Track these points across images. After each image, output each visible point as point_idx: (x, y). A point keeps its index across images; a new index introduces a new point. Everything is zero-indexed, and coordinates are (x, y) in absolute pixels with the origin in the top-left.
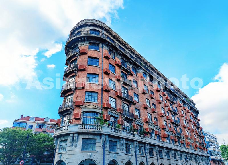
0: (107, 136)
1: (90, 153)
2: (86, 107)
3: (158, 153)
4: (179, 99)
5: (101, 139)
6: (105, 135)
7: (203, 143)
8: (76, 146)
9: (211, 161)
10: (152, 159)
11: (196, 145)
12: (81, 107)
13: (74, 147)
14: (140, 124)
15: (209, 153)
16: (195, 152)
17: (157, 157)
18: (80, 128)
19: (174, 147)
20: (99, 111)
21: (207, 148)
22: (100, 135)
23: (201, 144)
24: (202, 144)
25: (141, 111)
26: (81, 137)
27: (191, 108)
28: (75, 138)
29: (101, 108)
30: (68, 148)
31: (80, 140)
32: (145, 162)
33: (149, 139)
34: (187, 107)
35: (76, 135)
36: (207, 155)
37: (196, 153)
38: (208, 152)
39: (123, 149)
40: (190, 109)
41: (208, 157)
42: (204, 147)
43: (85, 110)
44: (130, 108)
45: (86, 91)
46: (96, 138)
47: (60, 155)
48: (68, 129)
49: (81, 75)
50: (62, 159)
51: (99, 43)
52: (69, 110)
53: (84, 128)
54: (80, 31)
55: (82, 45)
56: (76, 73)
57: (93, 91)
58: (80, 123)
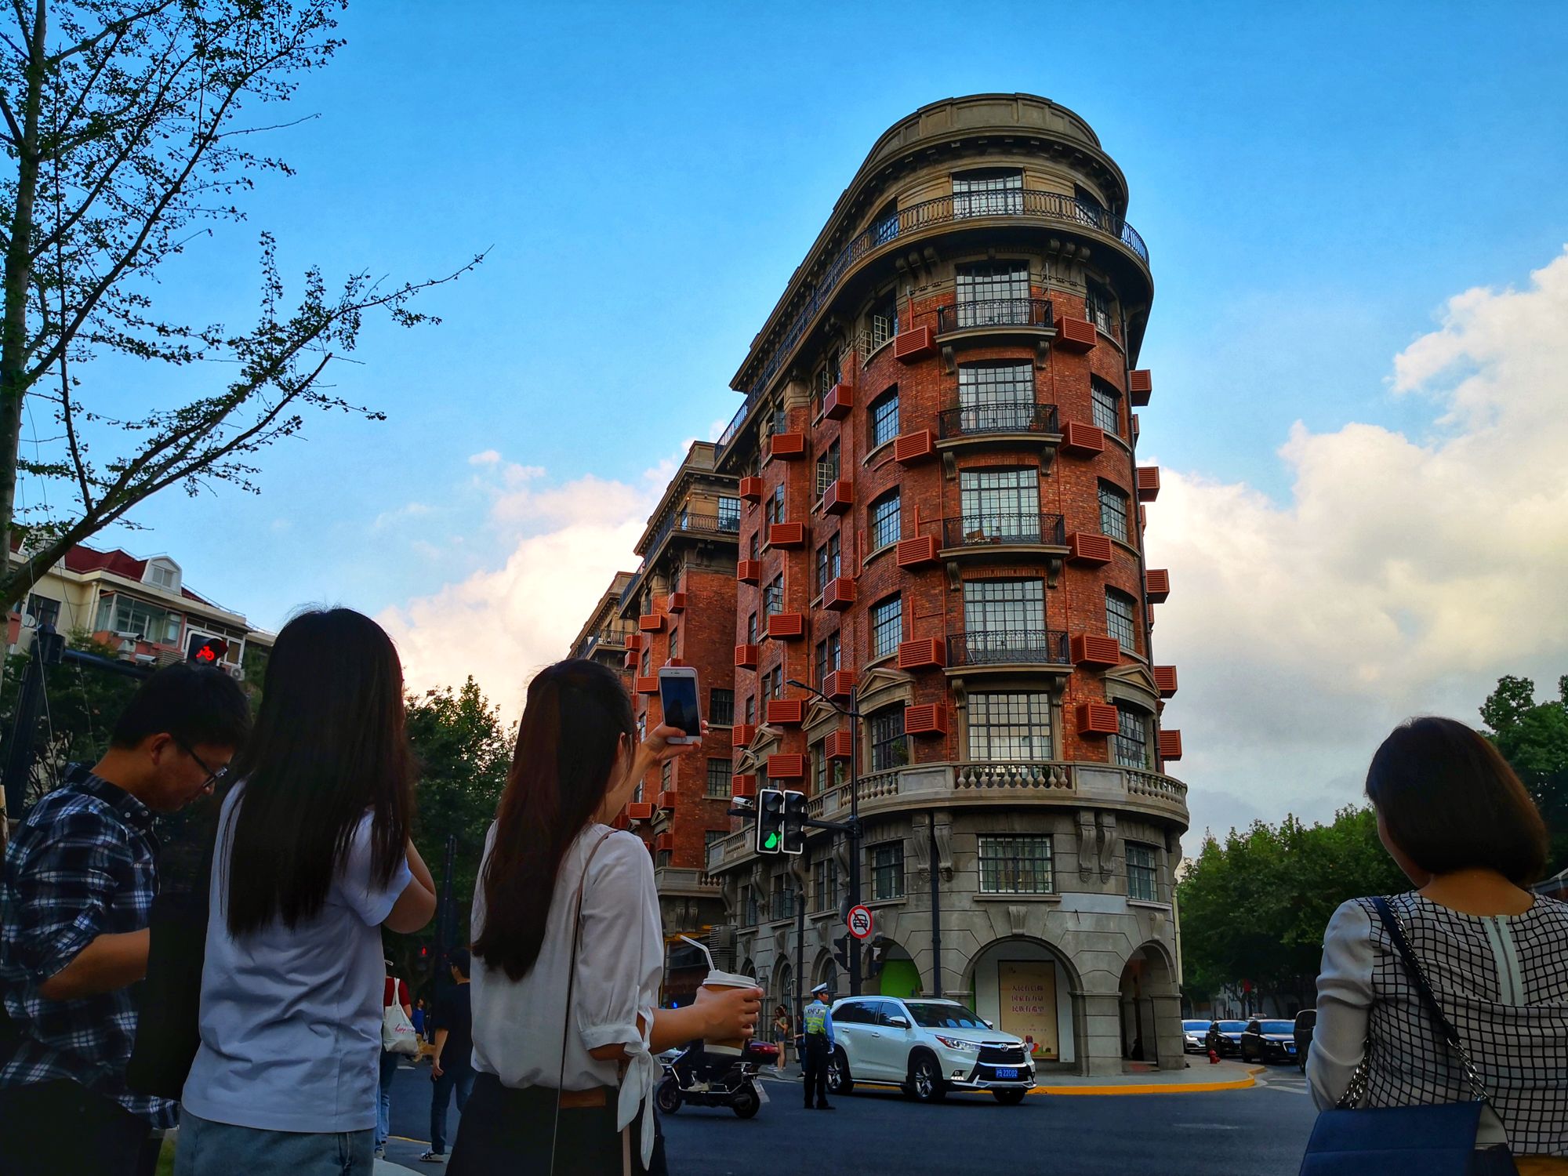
2: (1126, 679)
8: (1107, 874)
12: (1108, 674)
18: (1130, 790)
20: (1153, 707)
26: (1122, 832)
30: (1065, 881)
31: (1121, 849)
35: (1105, 819)
43: (1120, 692)
45: (1105, 586)
46: (1159, 842)
47: (1022, 909)
48: (1069, 786)
49: (1073, 480)
50: (1032, 930)
51: (1115, 295)
52: (1050, 677)
53: (1143, 792)
54: (1019, 171)
55: (1053, 284)
56: (1047, 461)
57: (1127, 590)
58: (1105, 761)
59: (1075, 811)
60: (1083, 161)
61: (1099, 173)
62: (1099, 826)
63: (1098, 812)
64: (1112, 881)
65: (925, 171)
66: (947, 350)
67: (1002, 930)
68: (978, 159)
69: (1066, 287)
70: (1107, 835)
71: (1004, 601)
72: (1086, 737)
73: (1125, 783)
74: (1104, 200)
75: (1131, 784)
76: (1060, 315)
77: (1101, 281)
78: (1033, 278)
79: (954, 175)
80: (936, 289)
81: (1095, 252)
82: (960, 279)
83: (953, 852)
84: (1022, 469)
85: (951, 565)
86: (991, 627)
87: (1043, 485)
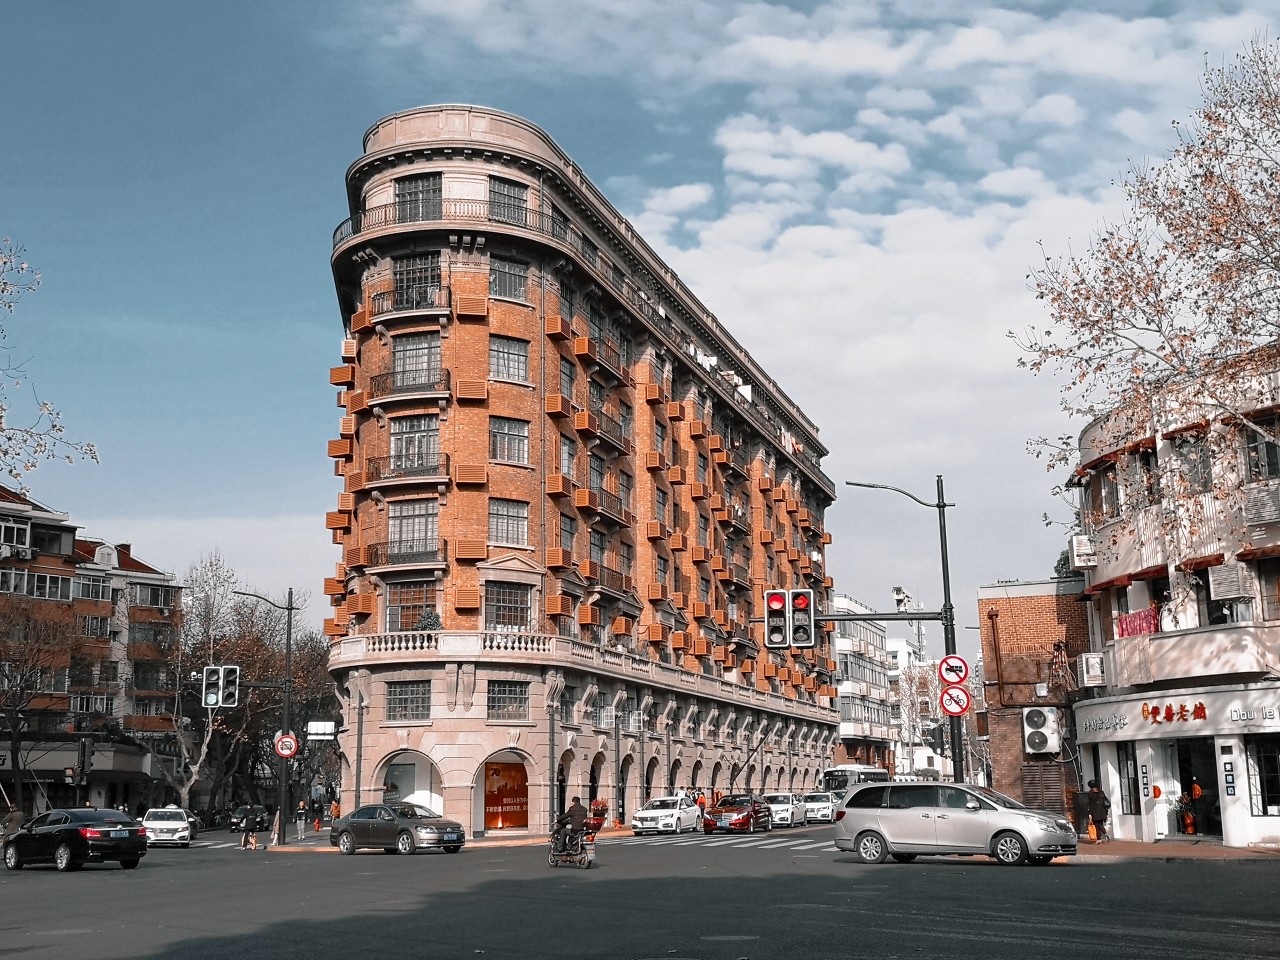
0: (560, 672)
1: (518, 730)
2: (498, 566)
3: (670, 721)
4: (762, 448)
5: (544, 683)
6: (557, 668)
7: (821, 662)
8: (469, 705)
9: (837, 747)
10: (654, 745)
12: (479, 564)
13: (460, 708)
14: (632, 611)
15: (837, 706)
16: (785, 709)
18: (485, 647)
20: (536, 580)
22: (542, 670)
23: (813, 665)
25: (638, 551)
26: (484, 675)
27: (806, 482)
29: (543, 570)
30: (438, 710)
31: (483, 685)
33: (657, 669)
34: (790, 480)
35: (467, 669)
36: (828, 717)
37: (789, 709)
38: (836, 701)
40: (798, 487)
41: (832, 728)
42: (826, 678)
43: (492, 576)
44: (606, 544)
45: (490, 498)
46: (529, 679)
47: (404, 732)
48: (436, 647)
49: (466, 421)
50: (413, 745)
51: (530, 260)
52: (431, 572)
53: (499, 647)
54: (440, 174)
55: (459, 267)
56: (443, 410)
57: (514, 498)
58: (475, 627)
59: (441, 665)
60: (495, 157)
61: (513, 161)
62: (459, 672)
63: (460, 664)
64: (473, 708)
65: (377, 177)
67: (395, 746)
68: (411, 167)
69: (472, 268)
70: (465, 678)
71: (415, 516)
72: (460, 611)
73: (481, 643)
74: (529, 178)
75: (488, 643)
76: (464, 292)
77: (508, 254)
78: (443, 265)
79: (397, 180)
80: (379, 276)
81: (491, 237)
82: (395, 268)
83: (370, 695)
84: (431, 416)
85: (374, 493)
86: (404, 536)
87: (442, 428)
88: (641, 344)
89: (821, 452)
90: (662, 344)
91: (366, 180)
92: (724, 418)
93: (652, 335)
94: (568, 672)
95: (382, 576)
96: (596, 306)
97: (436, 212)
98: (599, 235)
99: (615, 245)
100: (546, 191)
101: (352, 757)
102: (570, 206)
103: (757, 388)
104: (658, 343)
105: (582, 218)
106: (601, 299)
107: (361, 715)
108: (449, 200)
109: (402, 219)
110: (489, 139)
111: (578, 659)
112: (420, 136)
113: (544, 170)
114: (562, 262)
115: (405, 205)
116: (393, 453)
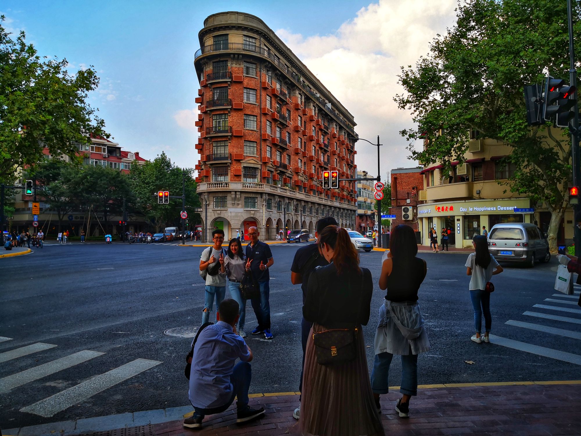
0: (267, 195)
1: (254, 212)
2: (247, 162)
3: (302, 209)
4: (334, 124)
5: (262, 198)
6: (266, 193)
7: (352, 191)
9: (356, 217)
10: (297, 216)
11: (343, 195)
12: (241, 161)
13: (236, 205)
14: (290, 176)
15: (356, 205)
17: (301, 213)
19: (319, 201)
20: (259, 166)
21: (356, 198)
22: (261, 194)
23: (349, 192)
24: (351, 193)
25: (292, 157)
26: (244, 195)
27: (349, 134)
28: (238, 196)
29: (261, 163)
30: (229, 206)
31: (243, 198)
32: (291, 220)
33: (298, 194)
34: (343, 134)
35: (237, 193)
36: (354, 208)
37: (341, 206)
38: (356, 203)
39: (275, 207)
40: (346, 136)
41: (355, 211)
42: (353, 196)
43: (245, 165)
44: (282, 155)
45: (244, 140)
46: (257, 196)
47: (219, 212)
48: (228, 187)
49: (237, 116)
50: (222, 216)
51: (256, 63)
52: (226, 163)
53: (247, 187)
54: (228, 34)
55: (234, 65)
56: (229, 112)
57: (252, 140)
58: (240, 181)
59: (230, 192)
60: (245, 28)
61: (252, 30)
62: (236, 194)
64: (240, 205)
65: (208, 35)
66: (209, 85)
67: (217, 216)
68: (218, 32)
69: (238, 66)
70: (237, 196)
71: (221, 146)
72: (235, 176)
73: (242, 186)
74: (256, 35)
75: (244, 186)
76: (235, 73)
77: (250, 61)
78: (229, 64)
79: (214, 37)
80: (209, 69)
81: (244, 56)
82: (214, 65)
83: (209, 201)
84: (225, 114)
85: (209, 138)
86: (218, 152)
87: (229, 118)
88: (294, 90)
89: (355, 124)
90: (301, 90)
91: (204, 36)
92: (322, 114)
93: (297, 87)
94: (269, 194)
95: (211, 164)
96: (278, 78)
97: (226, 47)
98: (280, 54)
99: (286, 57)
100: (262, 39)
101: (204, 219)
102: (270, 45)
103: (333, 104)
104: (300, 90)
105: (274, 49)
106: (280, 76)
107: (206, 207)
108: (230, 43)
109: (216, 50)
110: (244, 23)
111: (272, 191)
112: (221, 22)
113: (262, 33)
114: (268, 63)
115: (216, 45)
116: (214, 126)
